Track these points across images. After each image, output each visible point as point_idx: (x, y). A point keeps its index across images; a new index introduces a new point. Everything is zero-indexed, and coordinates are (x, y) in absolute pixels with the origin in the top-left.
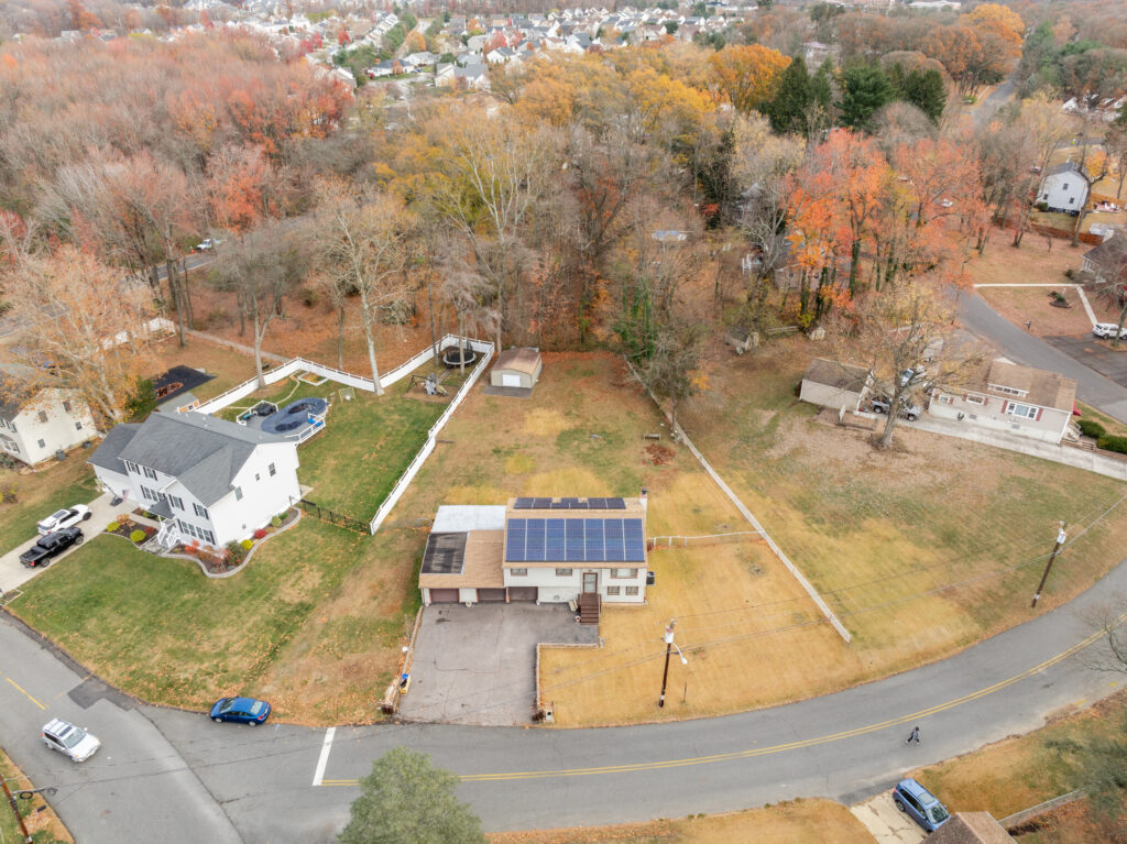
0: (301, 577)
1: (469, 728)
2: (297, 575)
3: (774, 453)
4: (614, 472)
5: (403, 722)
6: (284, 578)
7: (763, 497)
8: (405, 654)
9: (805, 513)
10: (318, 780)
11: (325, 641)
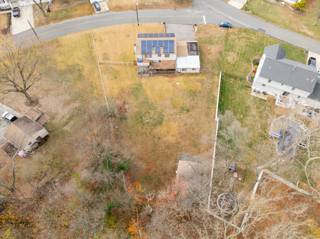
0: (234, 60)
1: (178, 24)
2: (235, 60)
3: (77, 105)
4: (141, 99)
5: (191, 25)
6: (238, 59)
7: (91, 82)
8: (196, 36)
9: (81, 74)
10: (204, 17)
11: (216, 40)
